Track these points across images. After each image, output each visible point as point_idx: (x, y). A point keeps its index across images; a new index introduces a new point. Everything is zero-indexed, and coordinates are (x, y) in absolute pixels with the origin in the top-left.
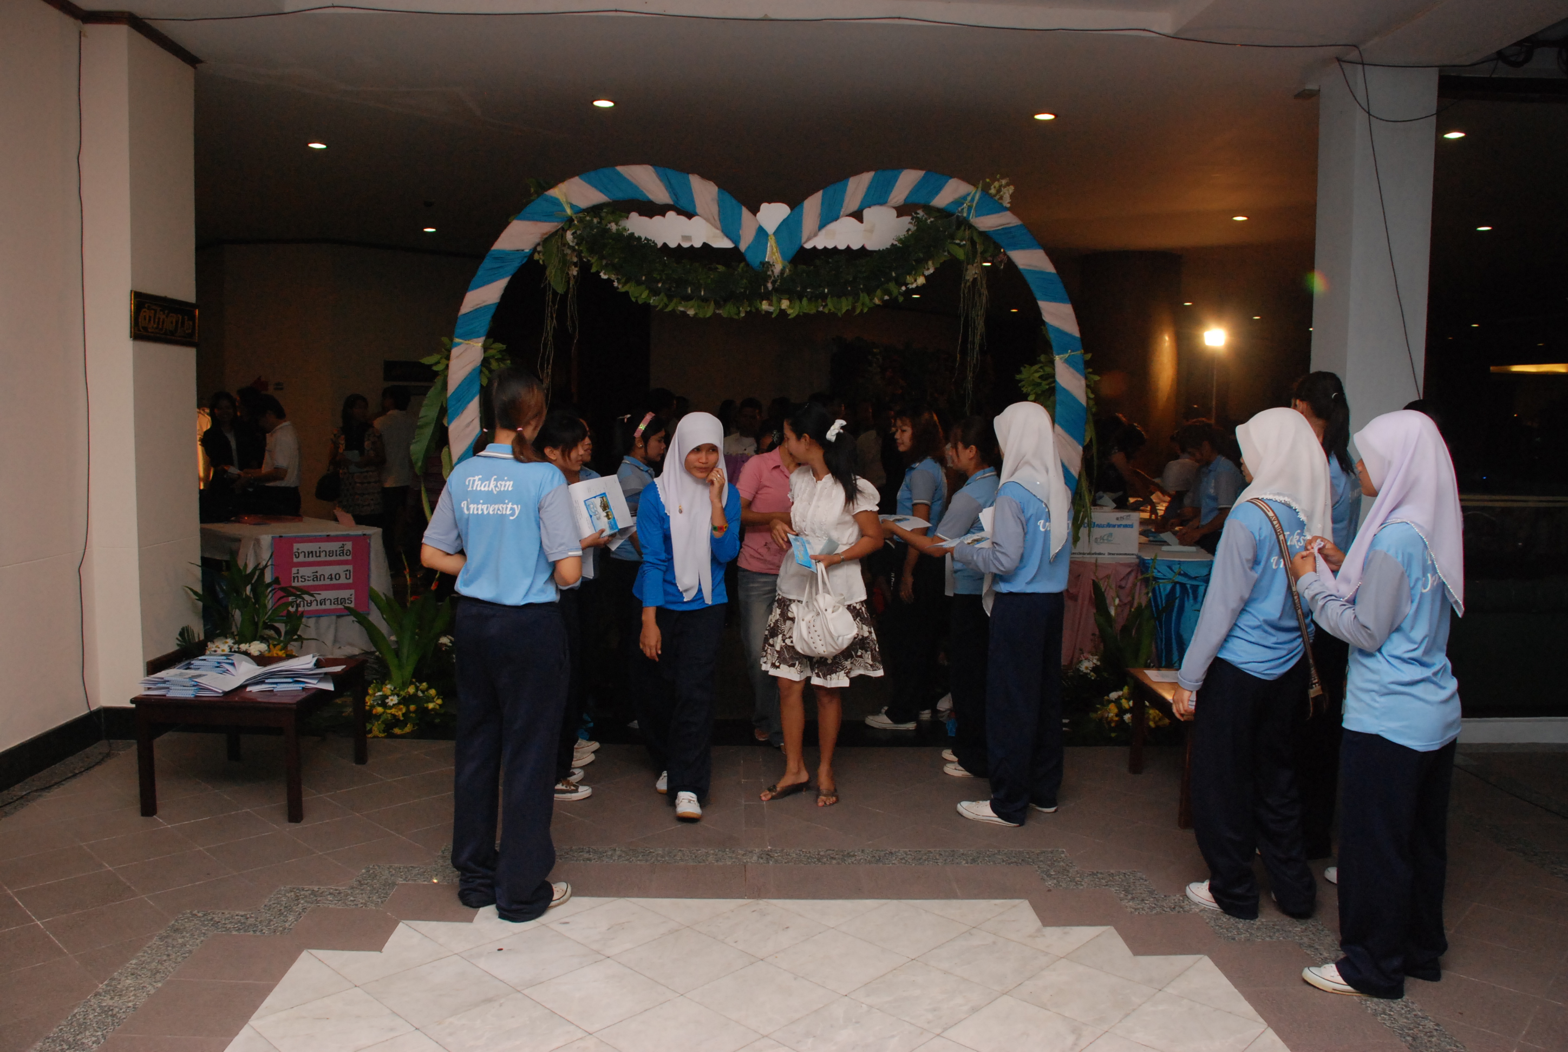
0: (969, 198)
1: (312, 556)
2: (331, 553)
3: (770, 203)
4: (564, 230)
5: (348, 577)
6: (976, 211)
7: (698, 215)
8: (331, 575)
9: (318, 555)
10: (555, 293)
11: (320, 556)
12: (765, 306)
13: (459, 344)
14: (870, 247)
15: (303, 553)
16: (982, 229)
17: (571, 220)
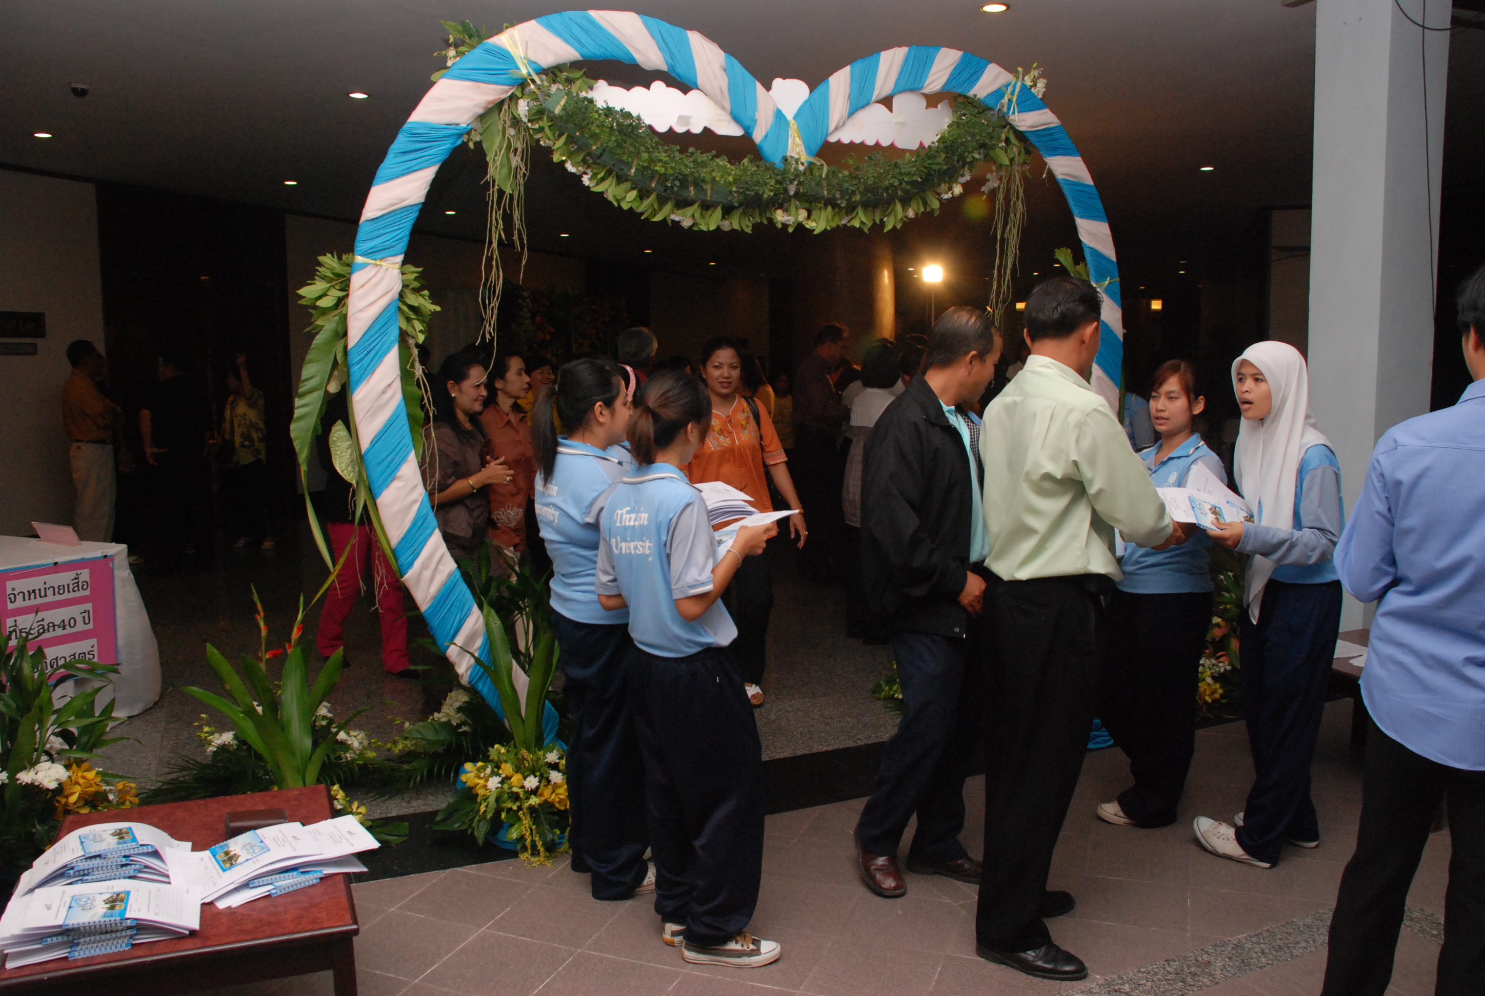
0: (1010, 89)
1: (35, 598)
2: (61, 589)
3: (784, 79)
4: (513, 98)
5: (87, 621)
6: (1018, 104)
7: (698, 89)
8: (63, 621)
9: (43, 594)
10: (501, 192)
11: (46, 596)
12: (780, 217)
13: (364, 266)
14: (900, 145)
15: (21, 594)
16: (1021, 129)
17: (522, 84)
